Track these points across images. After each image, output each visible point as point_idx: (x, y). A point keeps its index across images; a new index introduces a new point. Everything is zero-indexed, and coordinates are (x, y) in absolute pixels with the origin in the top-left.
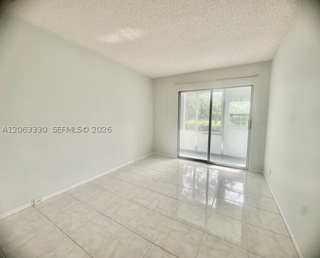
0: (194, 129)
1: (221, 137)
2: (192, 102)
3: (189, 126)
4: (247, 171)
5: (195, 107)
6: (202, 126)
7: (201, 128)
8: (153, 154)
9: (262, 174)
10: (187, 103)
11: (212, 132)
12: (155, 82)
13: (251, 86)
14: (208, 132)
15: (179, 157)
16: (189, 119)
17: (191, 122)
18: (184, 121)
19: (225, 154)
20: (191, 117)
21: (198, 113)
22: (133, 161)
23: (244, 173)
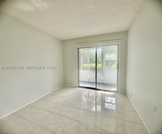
0: (87, 69)
1: (102, 73)
2: (86, 55)
3: (84, 68)
4: (117, 93)
5: (87, 57)
6: (91, 67)
7: (91, 69)
8: (64, 86)
9: (126, 94)
10: (83, 55)
11: (97, 71)
12: (63, 42)
13: (118, 45)
14: (95, 71)
15: (79, 87)
16: (84, 64)
17: (86, 65)
18: (82, 65)
19: (104, 82)
20: (85, 62)
21: (89, 60)
22: (51, 92)
23: (116, 94)
